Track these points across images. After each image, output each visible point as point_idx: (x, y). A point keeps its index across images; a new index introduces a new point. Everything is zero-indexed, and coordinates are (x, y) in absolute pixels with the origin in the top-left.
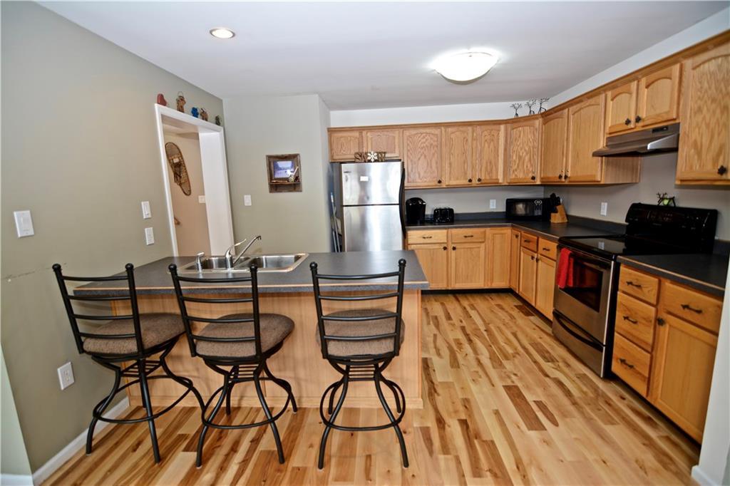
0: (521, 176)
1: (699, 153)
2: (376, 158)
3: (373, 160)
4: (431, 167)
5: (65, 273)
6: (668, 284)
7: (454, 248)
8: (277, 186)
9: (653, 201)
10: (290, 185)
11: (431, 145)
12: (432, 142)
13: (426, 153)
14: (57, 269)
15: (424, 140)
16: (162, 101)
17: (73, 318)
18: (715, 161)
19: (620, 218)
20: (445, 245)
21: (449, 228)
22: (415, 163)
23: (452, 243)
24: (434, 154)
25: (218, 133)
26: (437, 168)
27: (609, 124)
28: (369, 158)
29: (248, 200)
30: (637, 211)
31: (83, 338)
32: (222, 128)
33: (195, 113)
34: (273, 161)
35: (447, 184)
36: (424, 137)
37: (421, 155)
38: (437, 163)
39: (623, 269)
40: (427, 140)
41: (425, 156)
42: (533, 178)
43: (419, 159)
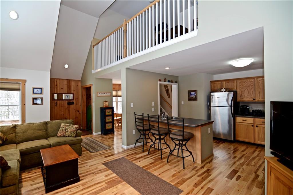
2: (225, 91)
3: (223, 91)
4: (250, 93)
5: (136, 114)
7: (257, 126)
8: (190, 99)
10: (193, 99)
11: (250, 85)
12: (251, 84)
13: (248, 88)
14: (135, 113)
15: (247, 83)
16: (160, 80)
17: (136, 122)
20: (253, 125)
21: (255, 118)
22: (243, 92)
23: (257, 124)
24: (251, 89)
25: (176, 85)
26: (253, 94)
28: (222, 91)
29: (183, 103)
31: (137, 126)
32: (177, 84)
33: (169, 81)
34: (190, 92)
35: (258, 100)
36: (247, 82)
37: (246, 89)
38: (253, 92)
40: (248, 83)
41: (247, 90)
43: (245, 90)
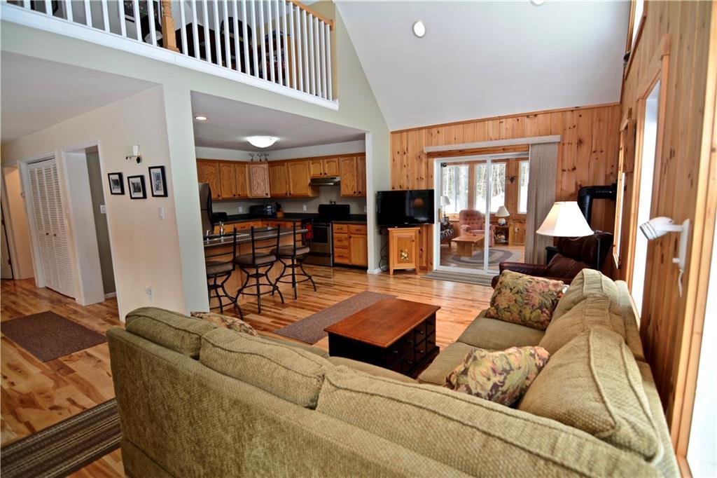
0: (260, 193)
1: (347, 187)
4: (213, 186)
6: (350, 225)
9: (328, 203)
11: (212, 172)
13: (210, 177)
18: (352, 190)
19: (315, 211)
24: (214, 179)
26: (216, 187)
27: (312, 173)
30: (322, 207)
35: (223, 197)
37: (207, 179)
38: (216, 184)
39: (334, 225)
41: (209, 179)
42: (267, 194)
